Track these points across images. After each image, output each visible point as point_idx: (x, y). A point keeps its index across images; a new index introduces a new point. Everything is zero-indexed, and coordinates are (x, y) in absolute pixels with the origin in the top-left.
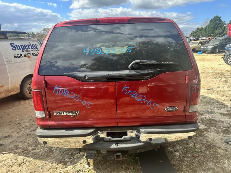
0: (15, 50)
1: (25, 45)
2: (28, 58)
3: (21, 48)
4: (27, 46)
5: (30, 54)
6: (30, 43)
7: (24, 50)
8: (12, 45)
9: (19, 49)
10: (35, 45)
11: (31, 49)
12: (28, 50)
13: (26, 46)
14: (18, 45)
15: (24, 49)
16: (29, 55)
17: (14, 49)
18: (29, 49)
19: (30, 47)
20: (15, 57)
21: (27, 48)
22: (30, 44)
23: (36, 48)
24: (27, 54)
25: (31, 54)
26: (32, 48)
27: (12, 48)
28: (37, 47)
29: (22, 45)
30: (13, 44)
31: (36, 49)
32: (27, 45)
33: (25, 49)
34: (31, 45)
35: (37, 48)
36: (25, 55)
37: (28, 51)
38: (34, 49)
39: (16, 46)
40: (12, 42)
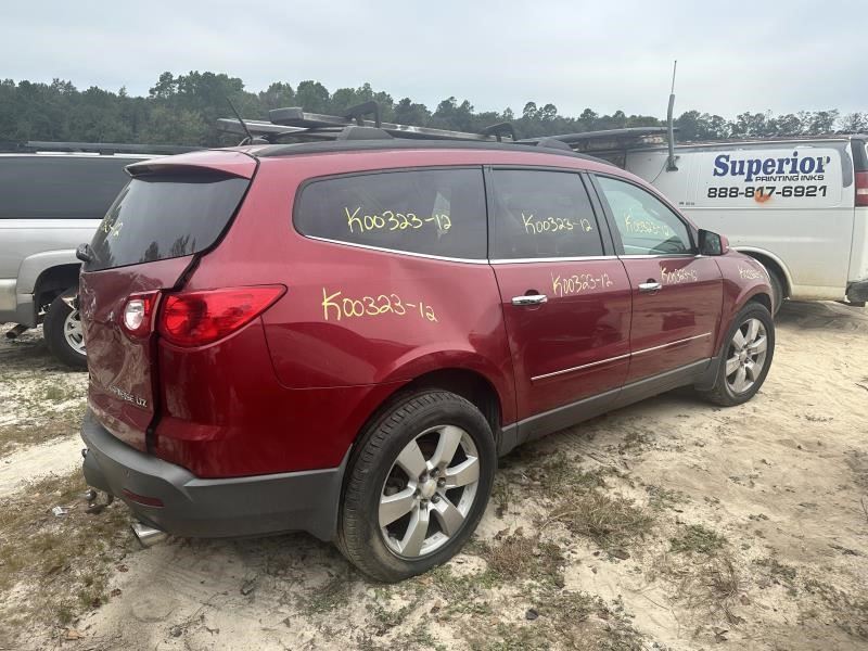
0: (723, 174)
1: (768, 161)
2: (758, 200)
3: (746, 170)
4: (777, 164)
5: (773, 188)
6: (796, 154)
7: (754, 177)
8: (723, 160)
9: (737, 170)
10: (820, 159)
11: (787, 173)
12: (774, 175)
13: (770, 163)
14: (742, 163)
15: (757, 172)
16: (767, 192)
17: (720, 171)
18: (781, 171)
19: (787, 168)
20: (712, 193)
21: (770, 170)
22: (791, 157)
23: (816, 168)
24: (761, 188)
25: (776, 191)
26: (794, 170)
27: (715, 170)
28: (820, 166)
29: (758, 162)
30: (727, 158)
31: (813, 173)
32: (779, 160)
33: (761, 174)
34: (795, 161)
35: (820, 170)
36: (750, 192)
37: (768, 179)
38: (801, 174)
39: (730, 166)
40: (726, 153)
